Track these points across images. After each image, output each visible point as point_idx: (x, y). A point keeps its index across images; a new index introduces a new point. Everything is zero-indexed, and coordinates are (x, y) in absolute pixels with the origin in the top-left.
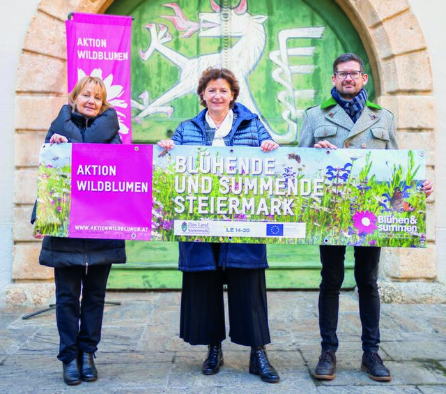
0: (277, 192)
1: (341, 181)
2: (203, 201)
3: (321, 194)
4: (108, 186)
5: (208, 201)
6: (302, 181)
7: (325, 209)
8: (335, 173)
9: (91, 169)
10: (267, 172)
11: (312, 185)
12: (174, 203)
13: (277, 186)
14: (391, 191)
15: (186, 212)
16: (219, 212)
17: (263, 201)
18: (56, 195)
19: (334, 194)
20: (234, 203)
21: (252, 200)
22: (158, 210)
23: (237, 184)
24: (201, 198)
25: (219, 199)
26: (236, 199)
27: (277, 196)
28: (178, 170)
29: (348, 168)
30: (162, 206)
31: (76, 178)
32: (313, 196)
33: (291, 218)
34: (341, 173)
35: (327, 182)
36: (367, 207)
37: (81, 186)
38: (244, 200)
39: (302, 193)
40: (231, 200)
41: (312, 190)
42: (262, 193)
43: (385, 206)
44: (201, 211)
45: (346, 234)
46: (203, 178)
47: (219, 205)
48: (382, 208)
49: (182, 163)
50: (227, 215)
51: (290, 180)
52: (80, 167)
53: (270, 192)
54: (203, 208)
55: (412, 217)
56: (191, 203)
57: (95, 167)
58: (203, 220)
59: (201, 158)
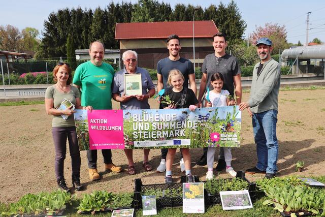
0: (178, 128)
1: (205, 121)
2: (146, 133)
3: (197, 127)
4: (104, 128)
5: (148, 133)
6: (188, 122)
7: (199, 133)
8: (202, 118)
9: (96, 121)
10: (173, 120)
11: (193, 124)
12: (133, 135)
13: (178, 125)
14: (226, 124)
15: (138, 138)
16: (153, 137)
17: (172, 131)
18: (83, 132)
19: (202, 126)
20: (159, 133)
21: (167, 132)
22: (126, 138)
23: (160, 126)
24: (144, 132)
25: (152, 132)
26: (160, 132)
27: (177, 129)
28: (134, 120)
29: (208, 116)
30: (128, 136)
31: (90, 124)
32: (193, 128)
33: (184, 137)
34: (205, 118)
35: (199, 121)
36: (216, 131)
37: (93, 127)
38: (164, 132)
39: (188, 127)
40: (158, 132)
41: (193, 126)
42: (171, 128)
43: (223, 130)
44: (145, 138)
45: (207, 142)
46: (145, 124)
47: (153, 135)
48: (222, 131)
49: (136, 117)
50: (156, 138)
51: (183, 122)
52: (92, 120)
53: (175, 128)
54: (146, 136)
55: (235, 134)
56: (140, 134)
57: (98, 120)
58: (146, 141)
59: (144, 115)
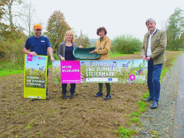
0: (110, 71)
1: (126, 68)
2: (93, 73)
3: (121, 71)
4: (70, 71)
5: (94, 73)
6: (117, 68)
7: (122, 74)
8: (125, 66)
9: (65, 67)
10: (108, 66)
11: (119, 69)
12: (86, 74)
13: (110, 69)
14: (139, 70)
15: (89, 76)
16: (96, 76)
17: (107, 73)
18: (57, 74)
19: (124, 71)
20: (100, 73)
21: (104, 73)
22: (82, 76)
23: (101, 69)
24: (92, 73)
25: (96, 73)
26: (100, 72)
27: (110, 72)
29: (128, 64)
30: (83, 75)
31: (62, 69)
32: (119, 71)
33: (114, 77)
34: (126, 66)
35: (123, 68)
36: (133, 74)
37: (63, 71)
38: (103, 73)
39: (117, 71)
41: (119, 70)
42: (107, 71)
43: (137, 73)
44: (92, 76)
45: (127, 80)
46: (93, 68)
47: (97, 74)
48: (136, 74)
49: (87, 65)
50: (99, 76)
51: (113, 68)
52: (63, 66)
53: (109, 71)
54: (93, 75)
55: (144, 76)
56: (90, 74)
57: (66, 66)
58: (93, 78)
59: (92, 63)
